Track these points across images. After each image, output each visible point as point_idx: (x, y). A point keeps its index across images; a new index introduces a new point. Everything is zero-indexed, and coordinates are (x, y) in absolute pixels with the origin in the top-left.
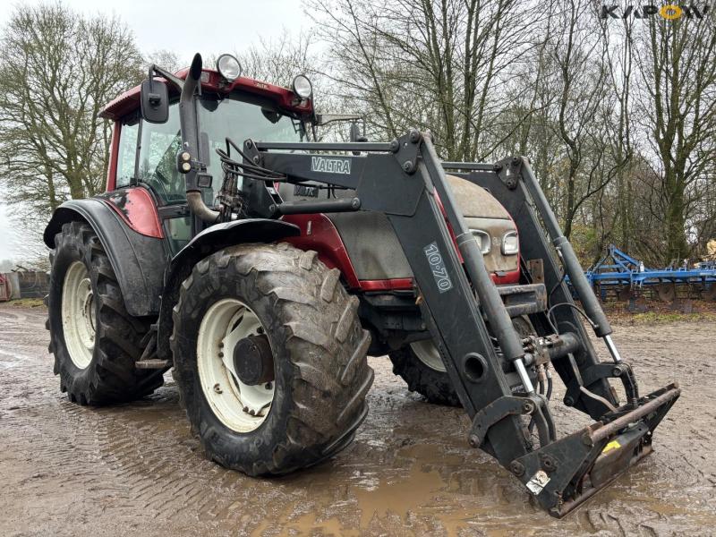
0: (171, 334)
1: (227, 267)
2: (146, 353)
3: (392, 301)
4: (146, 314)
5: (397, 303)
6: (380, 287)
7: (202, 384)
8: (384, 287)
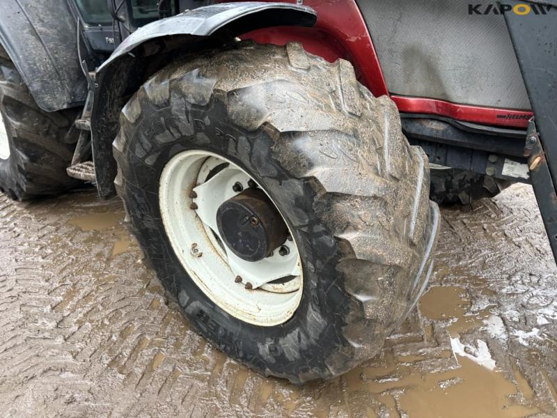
0: (114, 174)
1: (208, 106)
2: (76, 155)
3: (444, 132)
4: (65, 107)
5: (452, 136)
6: (428, 110)
7: (173, 245)
8: (435, 111)
